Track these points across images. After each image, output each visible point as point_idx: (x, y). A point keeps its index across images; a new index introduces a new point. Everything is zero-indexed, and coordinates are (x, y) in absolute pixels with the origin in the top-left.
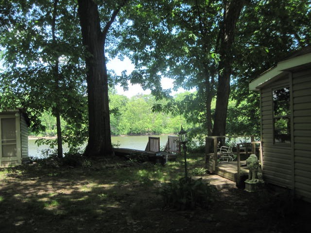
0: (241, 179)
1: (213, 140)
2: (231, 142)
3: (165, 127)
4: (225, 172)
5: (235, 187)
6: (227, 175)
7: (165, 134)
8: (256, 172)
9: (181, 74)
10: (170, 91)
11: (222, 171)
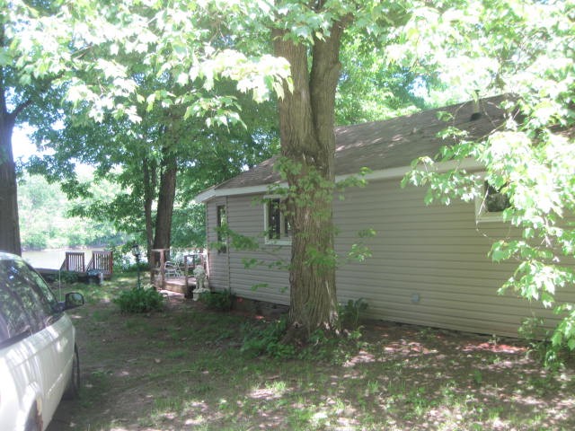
0: (189, 290)
1: (159, 253)
2: (177, 256)
3: (52, 235)
4: (173, 285)
5: (183, 297)
6: (175, 288)
7: (52, 248)
8: (203, 282)
9: (104, 161)
10: (89, 185)
11: (169, 284)
